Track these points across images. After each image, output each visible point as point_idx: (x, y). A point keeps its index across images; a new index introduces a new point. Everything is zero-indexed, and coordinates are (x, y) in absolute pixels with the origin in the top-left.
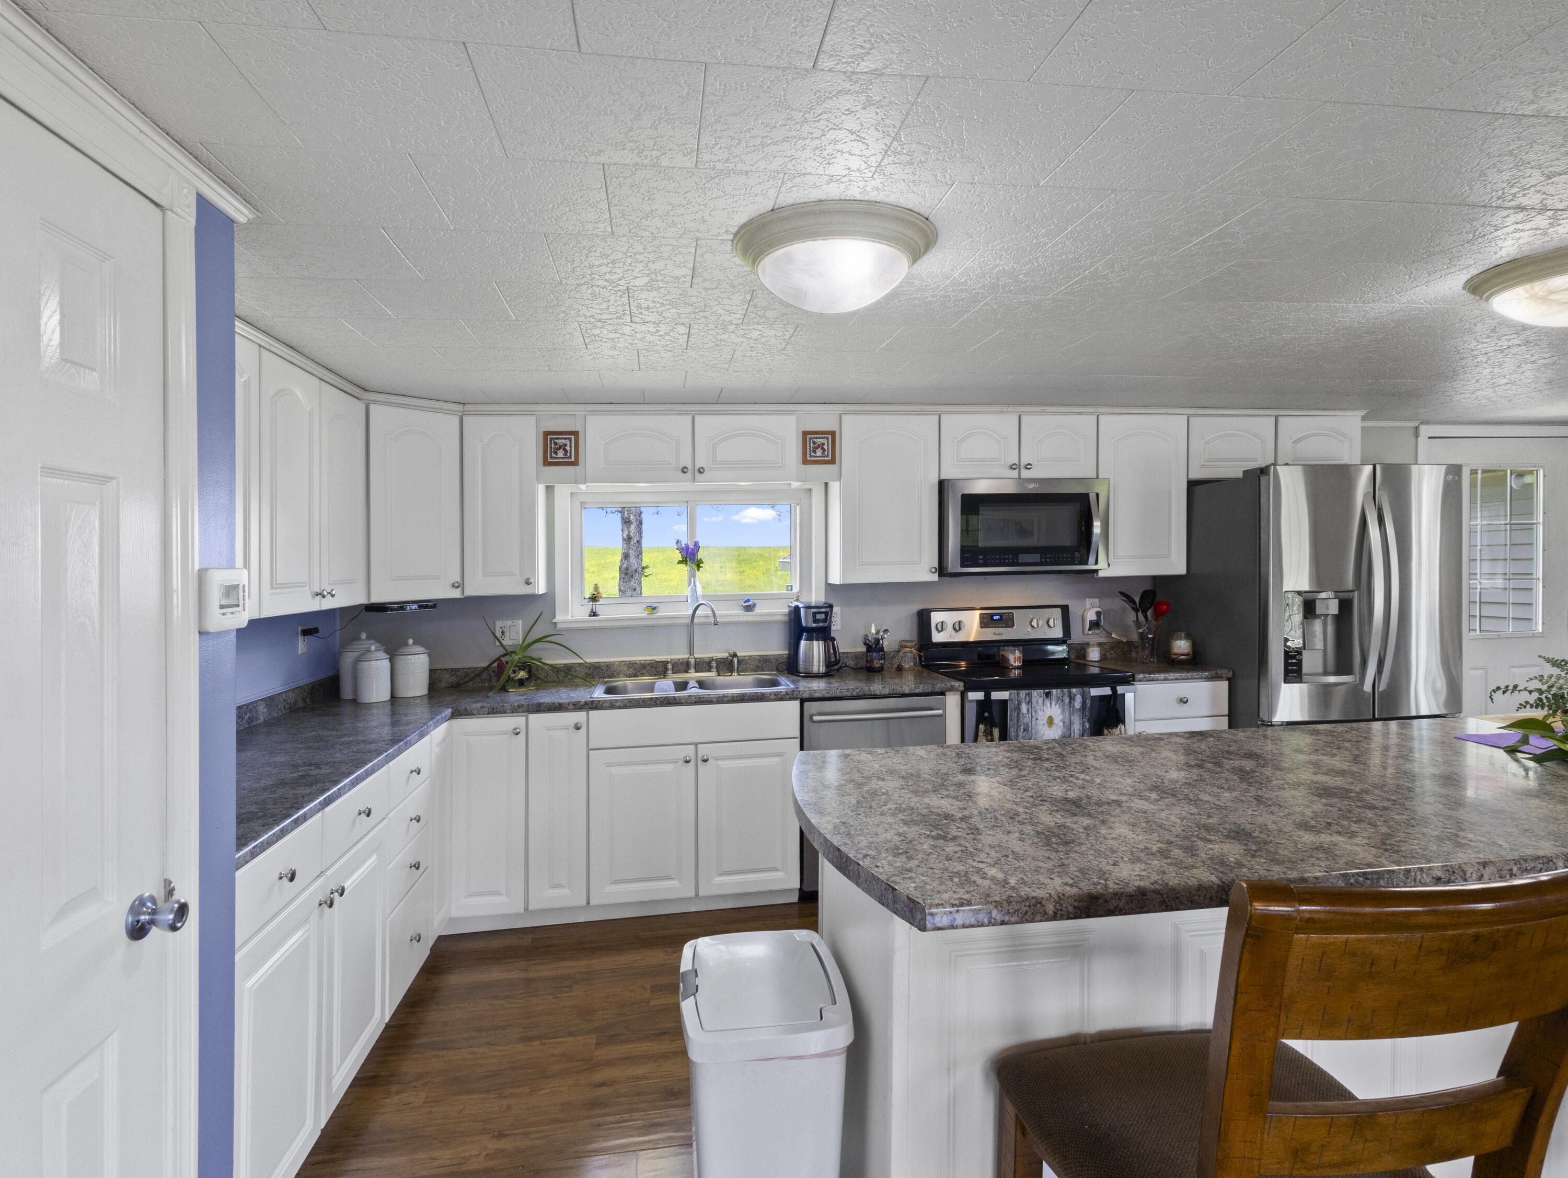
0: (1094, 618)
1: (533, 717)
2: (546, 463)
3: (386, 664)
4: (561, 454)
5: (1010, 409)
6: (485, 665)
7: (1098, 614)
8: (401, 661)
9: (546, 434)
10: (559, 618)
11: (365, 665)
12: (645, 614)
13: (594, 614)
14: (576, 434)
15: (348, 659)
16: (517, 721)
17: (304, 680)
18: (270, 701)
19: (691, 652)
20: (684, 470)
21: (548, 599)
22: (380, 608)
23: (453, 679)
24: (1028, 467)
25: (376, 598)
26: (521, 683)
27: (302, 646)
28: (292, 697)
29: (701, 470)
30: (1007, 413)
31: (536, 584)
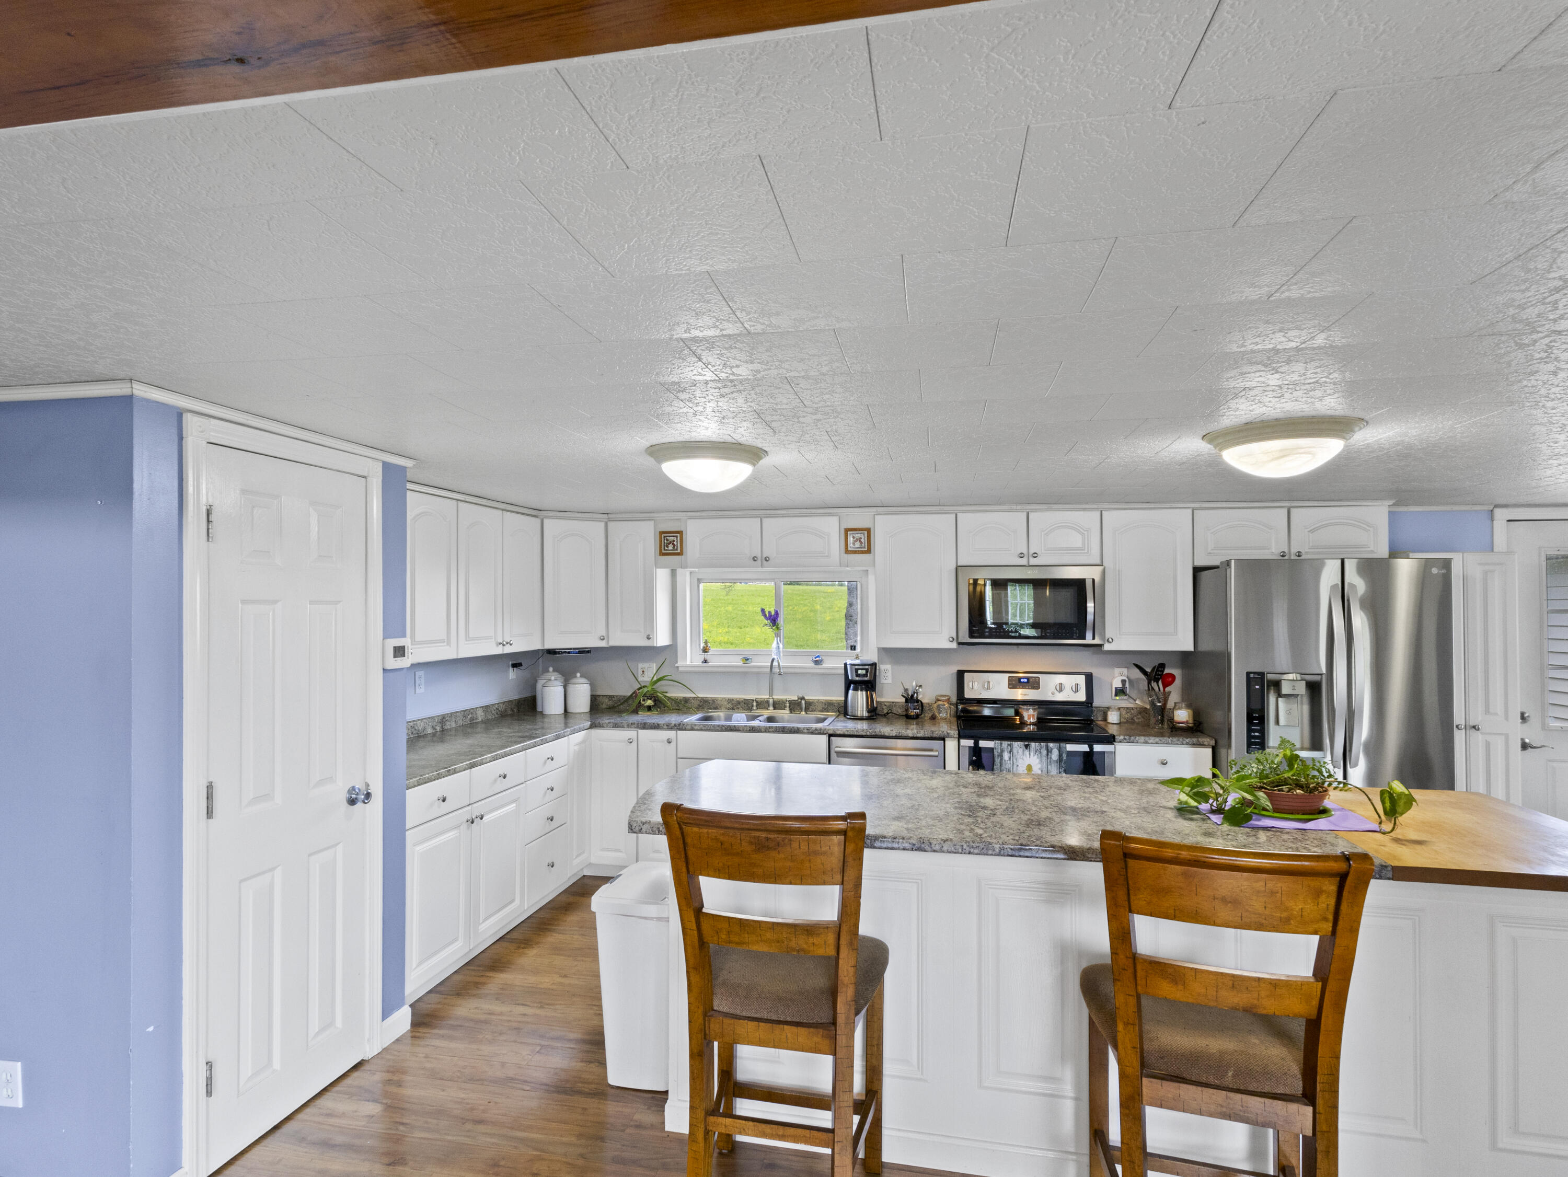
0: (1120, 685)
1: (641, 732)
2: (662, 554)
3: (560, 689)
4: (671, 547)
5: (1019, 507)
6: (629, 694)
7: (1123, 682)
8: (571, 688)
9: (662, 533)
10: (679, 663)
11: (547, 689)
12: (741, 664)
13: (705, 661)
14: (680, 533)
15: (540, 683)
16: (631, 734)
17: (514, 696)
18: (486, 708)
19: (771, 694)
20: (754, 559)
21: (671, 650)
22: (552, 652)
23: (610, 703)
24: (1035, 555)
25: (549, 646)
26: (649, 708)
27: (512, 674)
28: (502, 708)
29: (767, 559)
30: (1016, 511)
31: (662, 638)
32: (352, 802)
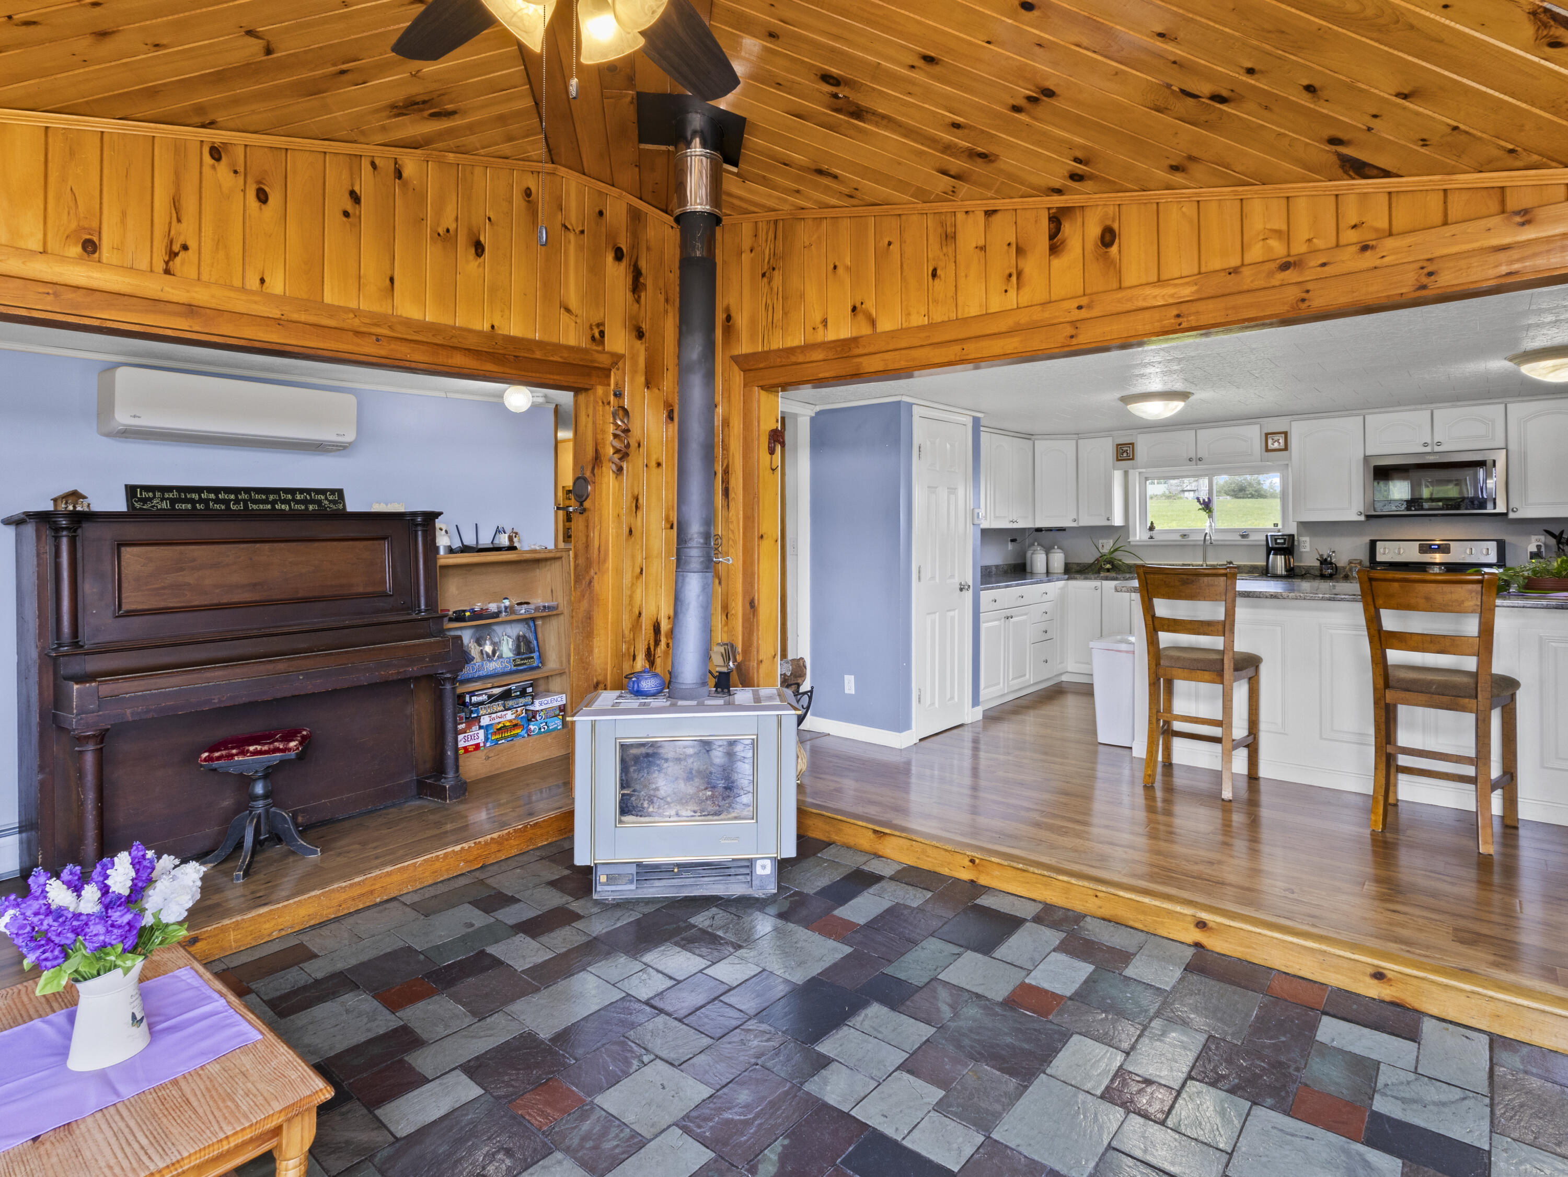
0: (1535, 550)
1: (1104, 582)
2: (1118, 460)
3: (1044, 556)
4: (1125, 455)
5: (1423, 406)
6: (1091, 561)
7: (1539, 547)
8: (1051, 556)
9: (1118, 445)
10: (1131, 539)
11: (1034, 556)
12: (1179, 538)
13: (1151, 538)
14: (1132, 444)
15: (1029, 554)
16: (1097, 583)
17: (1012, 562)
18: (997, 567)
19: (1205, 560)
20: (1190, 460)
21: (1124, 530)
22: (1039, 530)
23: (1078, 568)
24: (1439, 444)
25: (1039, 525)
26: (1108, 570)
27: (1010, 546)
28: (1006, 568)
29: (1200, 460)
30: (1422, 409)
31: (1118, 521)
32: (961, 590)
